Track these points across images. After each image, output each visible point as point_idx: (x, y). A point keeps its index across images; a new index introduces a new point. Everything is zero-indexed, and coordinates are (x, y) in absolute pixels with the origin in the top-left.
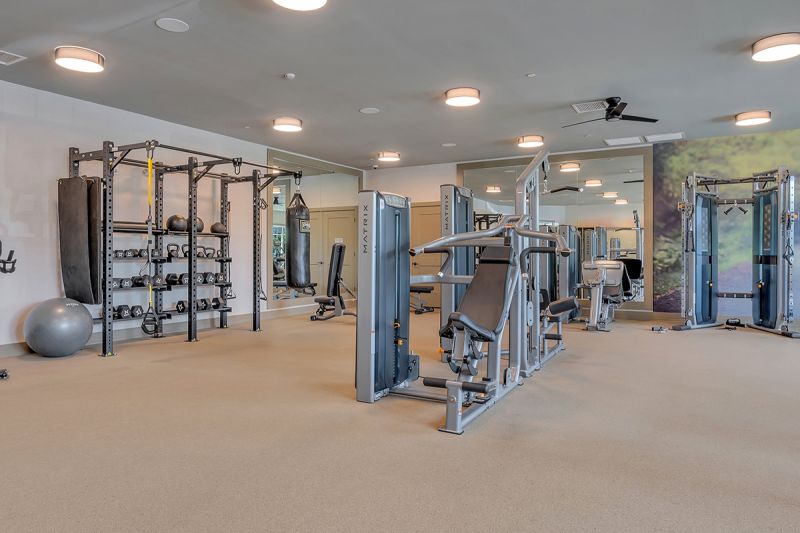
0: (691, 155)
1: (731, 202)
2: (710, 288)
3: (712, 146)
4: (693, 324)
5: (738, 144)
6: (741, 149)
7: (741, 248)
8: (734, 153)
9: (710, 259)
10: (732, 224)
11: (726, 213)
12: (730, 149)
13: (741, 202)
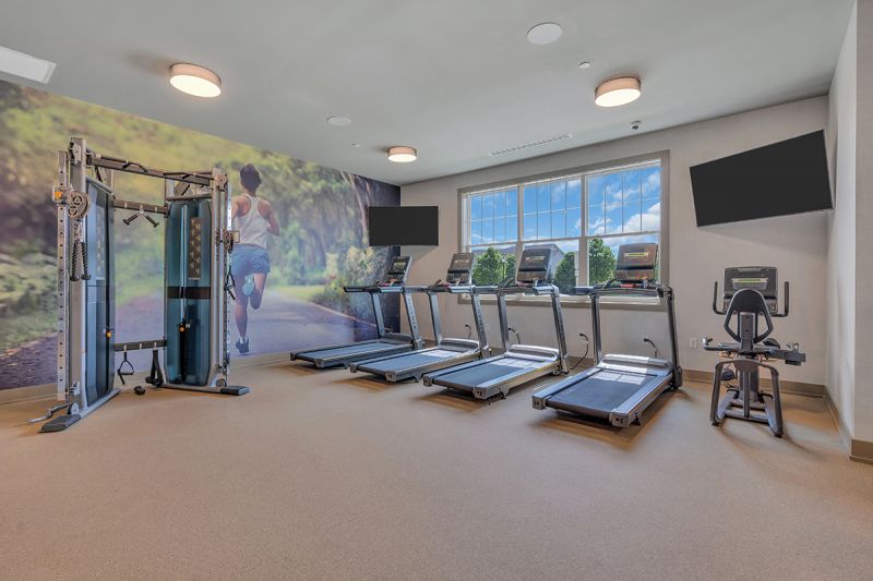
0: (55, 119)
1: (133, 207)
2: (108, 339)
3: (95, 117)
4: (81, 407)
5: (135, 128)
6: (139, 136)
7: (139, 276)
8: (128, 139)
9: (107, 291)
10: (127, 241)
11: (127, 222)
12: (122, 131)
13: (148, 209)
